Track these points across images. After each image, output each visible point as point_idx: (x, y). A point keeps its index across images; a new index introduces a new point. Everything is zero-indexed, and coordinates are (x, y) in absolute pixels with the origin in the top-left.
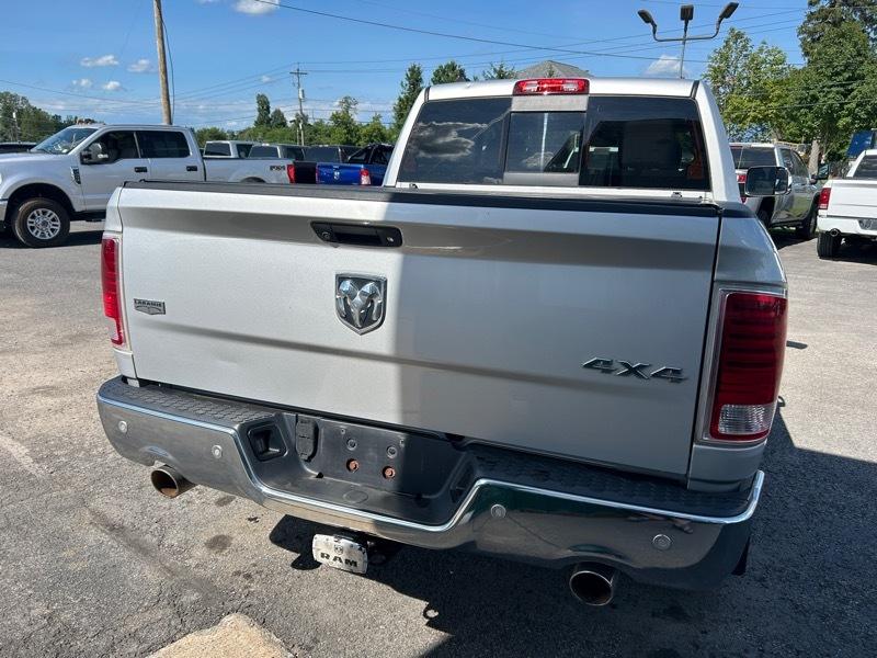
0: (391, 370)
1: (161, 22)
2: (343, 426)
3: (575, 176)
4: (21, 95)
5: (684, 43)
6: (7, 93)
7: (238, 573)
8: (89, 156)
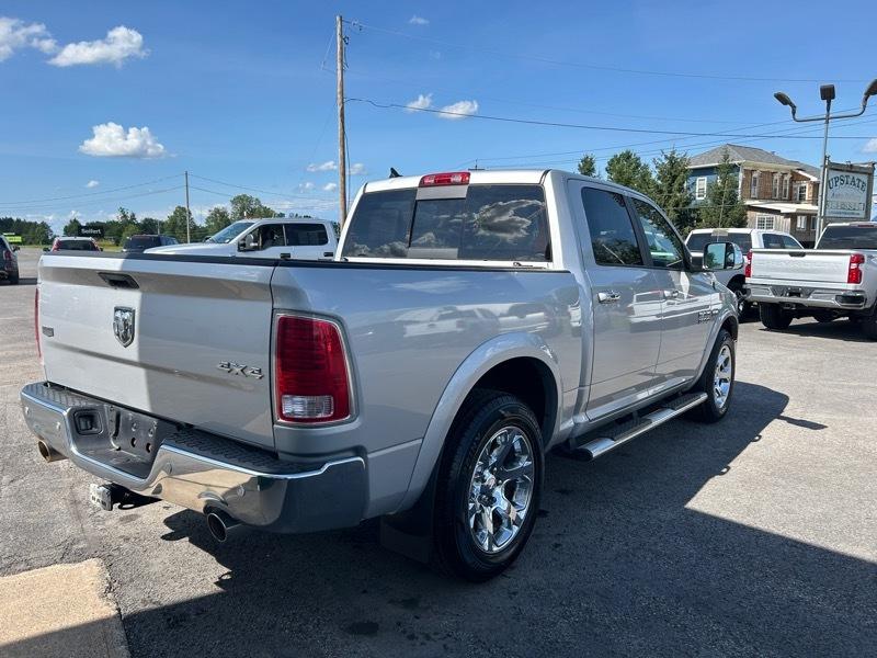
0: (141, 372)
1: (344, 133)
2: (131, 414)
3: (456, 250)
4: (255, 197)
5: (827, 122)
6: (244, 196)
7: (121, 537)
8: (244, 245)
